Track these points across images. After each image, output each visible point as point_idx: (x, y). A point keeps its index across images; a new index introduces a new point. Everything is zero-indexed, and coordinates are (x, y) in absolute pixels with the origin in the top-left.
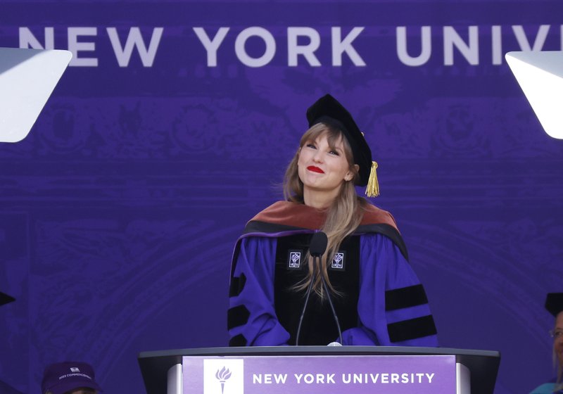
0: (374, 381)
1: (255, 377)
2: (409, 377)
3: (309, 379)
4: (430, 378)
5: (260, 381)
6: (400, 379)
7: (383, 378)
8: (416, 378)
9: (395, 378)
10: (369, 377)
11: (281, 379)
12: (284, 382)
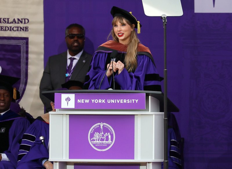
0: (118, 102)
1: (78, 100)
2: (130, 101)
3: (96, 101)
4: (137, 101)
5: (80, 102)
6: (127, 101)
7: (121, 101)
8: (132, 101)
9: (125, 101)
10: (116, 101)
11: (87, 101)
12: (88, 102)
